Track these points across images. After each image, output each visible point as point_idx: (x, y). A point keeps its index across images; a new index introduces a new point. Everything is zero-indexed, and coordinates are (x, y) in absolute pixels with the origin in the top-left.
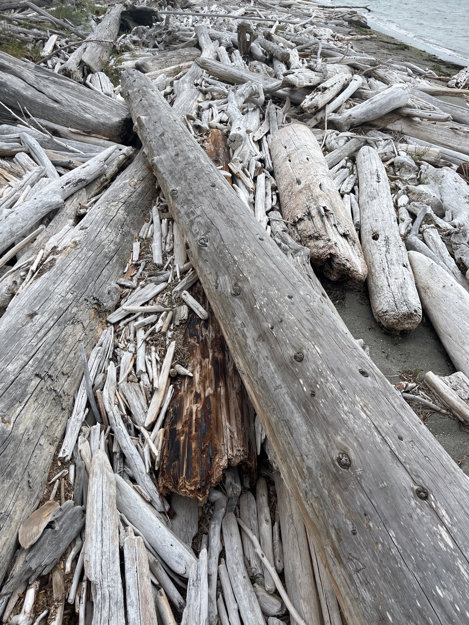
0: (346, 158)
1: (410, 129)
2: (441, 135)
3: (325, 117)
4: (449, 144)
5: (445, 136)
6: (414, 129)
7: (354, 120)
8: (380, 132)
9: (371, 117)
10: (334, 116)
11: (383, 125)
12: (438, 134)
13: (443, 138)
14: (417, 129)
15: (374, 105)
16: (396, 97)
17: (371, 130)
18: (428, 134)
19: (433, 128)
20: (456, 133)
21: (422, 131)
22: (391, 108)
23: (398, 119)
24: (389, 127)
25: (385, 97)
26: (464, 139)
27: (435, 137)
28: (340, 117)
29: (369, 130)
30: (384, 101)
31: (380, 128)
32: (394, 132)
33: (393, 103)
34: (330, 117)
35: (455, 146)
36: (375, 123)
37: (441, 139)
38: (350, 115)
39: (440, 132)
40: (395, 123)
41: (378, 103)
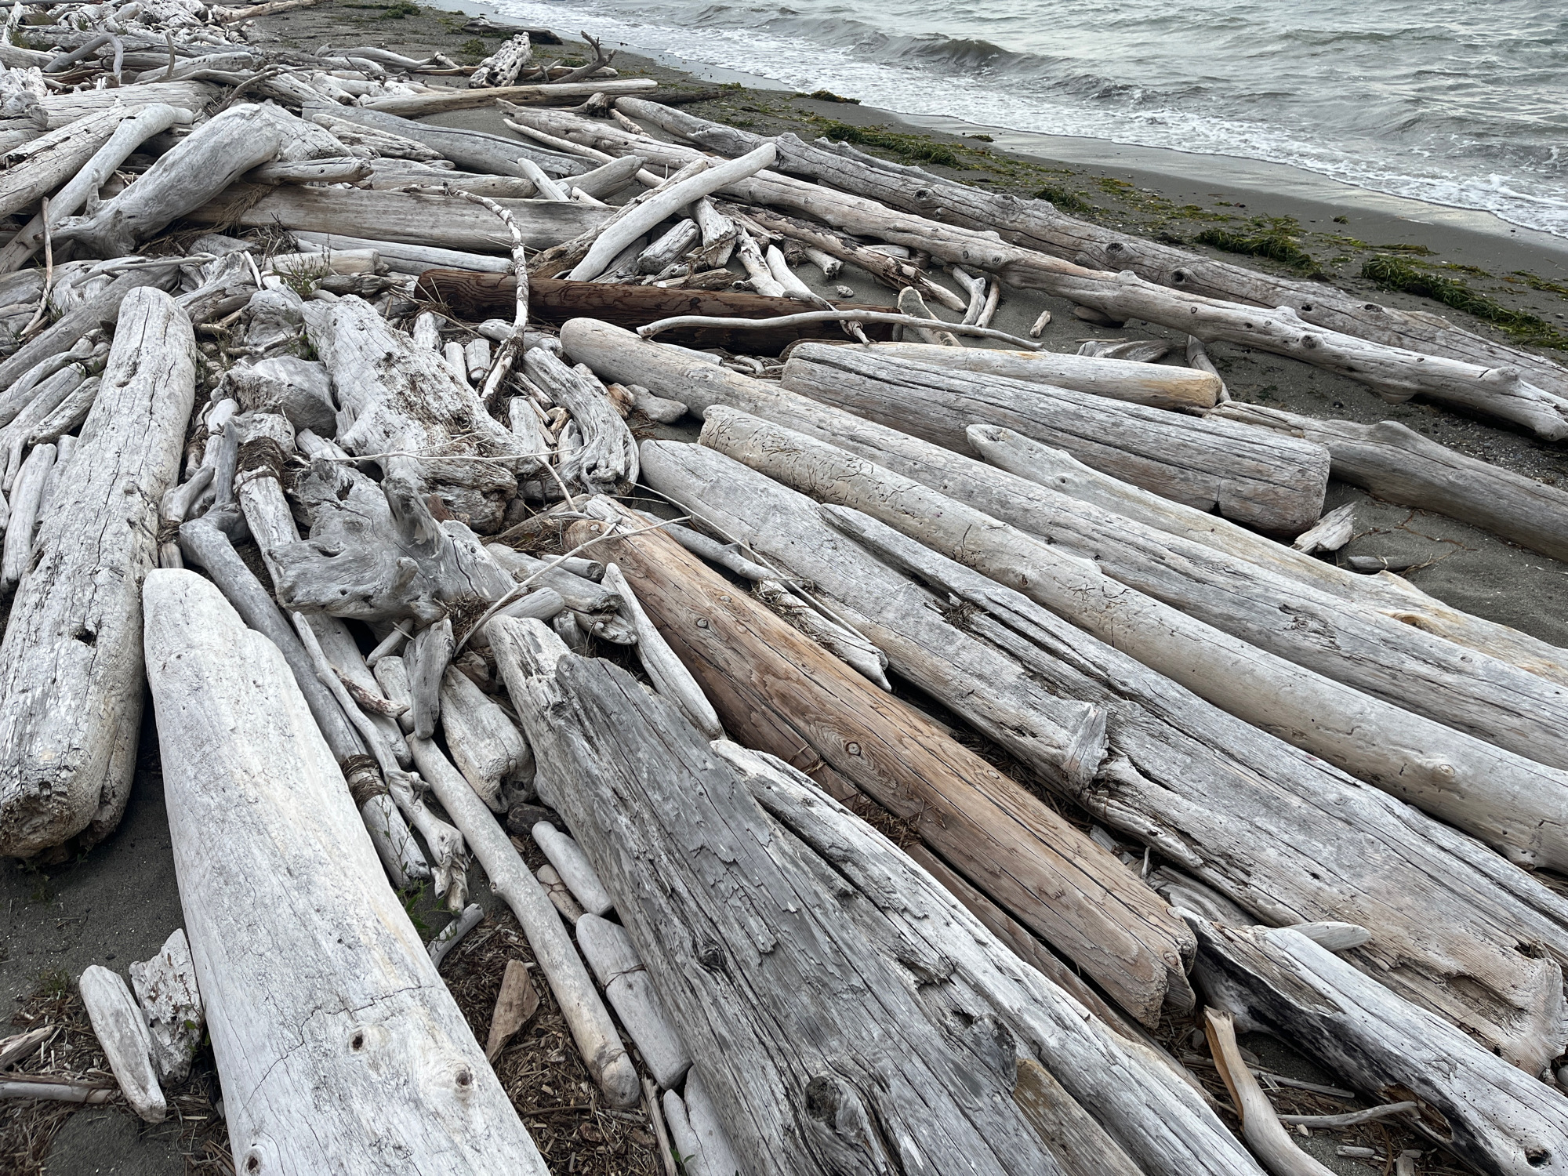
0: (92, 332)
1: (301, 213)
2: (385, 212)
3: (44, 233)
4: (409, 230)
5: (395, 213)
6: (311, 210)
7: (132, 221)
8: (224, 238)
9: (182, 203)
10: (72, 225)
11: (228, 219)
12: (378, 212)
13: (392, 218)
14: (324, 210)
15: (173, 174)
16: (226, 141)
17: (200, 236)
18: (352, 216)
19: (361, 198)
20: (419, 200)
21: (335, 211)
22: (227, 171)
23: (265, 196)
24: (246, 219)
25: (196, 148)
26: (444, 209)
27: (372, 221)
28: (92, 223)
29: (194, 240)
30: (197, 158)
31: (224, 227)
32: (262, 230)
33: (226, 158)
34: (61, 231)
35: (425, 231)
36: (207, 216)
37: (387, 223)
38: (119, 212)
39: (381, 206)
40: (261, 205)
41: (183, 164)
